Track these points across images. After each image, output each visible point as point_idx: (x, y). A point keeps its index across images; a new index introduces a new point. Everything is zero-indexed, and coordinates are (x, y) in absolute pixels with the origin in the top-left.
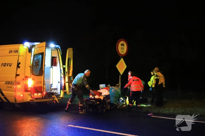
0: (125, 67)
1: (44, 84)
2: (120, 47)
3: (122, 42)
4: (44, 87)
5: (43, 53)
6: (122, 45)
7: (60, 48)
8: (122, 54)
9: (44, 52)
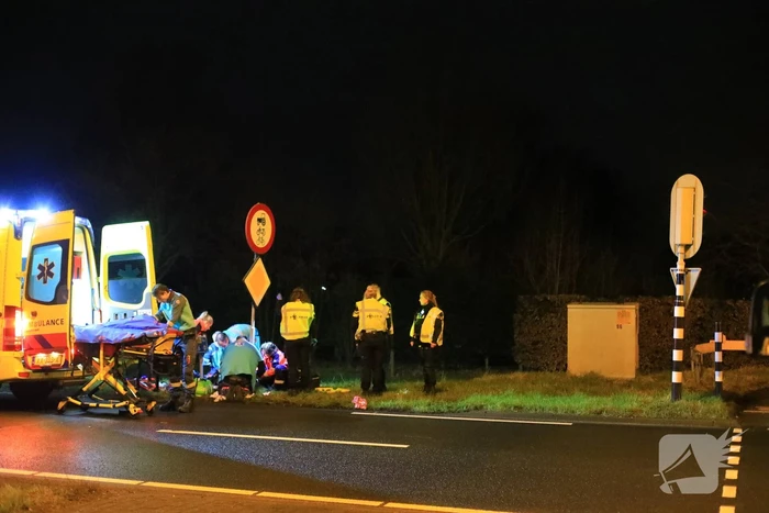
0: (267, 283)
1: (71, 326)
2: (254, 227)
3: (260, 214)
4: (72, 334)
5: (68, 241)
6: (259, 220)
7: (90, 226)
8: (261, 246)
9: (70, 237)
